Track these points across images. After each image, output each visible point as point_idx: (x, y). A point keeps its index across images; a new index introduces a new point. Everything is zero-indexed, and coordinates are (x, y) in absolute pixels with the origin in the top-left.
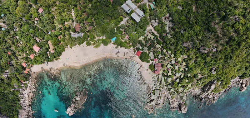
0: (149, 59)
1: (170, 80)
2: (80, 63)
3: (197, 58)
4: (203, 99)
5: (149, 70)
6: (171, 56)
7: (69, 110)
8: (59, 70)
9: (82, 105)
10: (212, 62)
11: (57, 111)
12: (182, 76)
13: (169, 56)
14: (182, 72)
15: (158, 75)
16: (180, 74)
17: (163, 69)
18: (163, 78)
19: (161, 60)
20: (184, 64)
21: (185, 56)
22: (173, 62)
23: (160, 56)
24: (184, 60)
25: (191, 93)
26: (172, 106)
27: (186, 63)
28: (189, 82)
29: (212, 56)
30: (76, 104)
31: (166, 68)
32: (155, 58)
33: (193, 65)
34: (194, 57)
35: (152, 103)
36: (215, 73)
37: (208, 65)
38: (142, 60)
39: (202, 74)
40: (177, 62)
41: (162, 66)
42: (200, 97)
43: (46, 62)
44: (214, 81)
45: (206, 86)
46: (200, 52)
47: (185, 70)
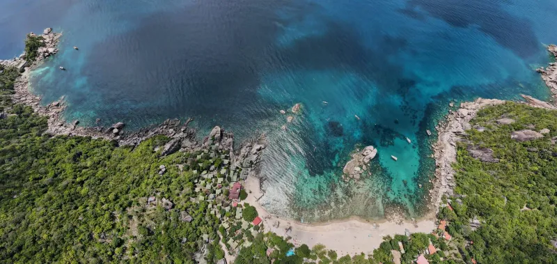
0: (244, 207)
1: (223, 171)
2: (351, 225)
3: (178, 195)
4: (182, 130)
5: (247, 192)
6: (213, 206)
7: (373, 155)
8: (386, 218)
9: (353, 158)
10: (160, 183)
11: (393, 157)
12: (205, 172)
13: (215, 206)
14: (203, 179)
15: (237, 182)
16: (205, 177)
17: (228, 188)
18: (231, 175)
19: (228, 202)
20: (197, 190)
21: (193, 200)
22: (212, 196)
23: (227, 209)
24: (195, 195)
25: (197, 144)
26: (231, 140)
27: (194, 189)
28: (198, 162)
29: (157, 192)
30: (361, 160)
31: (224, 189)
32: (235, 209)
33: (187, 185)
34: (181, 196)
35: (258, 147)
36: (161, 167)
37: (167, 180)
38: (254, 209)
39: (178, 170)
40: (206, 194)
41: (228, 194)
42: (185, 135)
43: (407, 236)
44: (163, 155)
45: (176, 150)
46: (172, 202)
47: (198, 181)
